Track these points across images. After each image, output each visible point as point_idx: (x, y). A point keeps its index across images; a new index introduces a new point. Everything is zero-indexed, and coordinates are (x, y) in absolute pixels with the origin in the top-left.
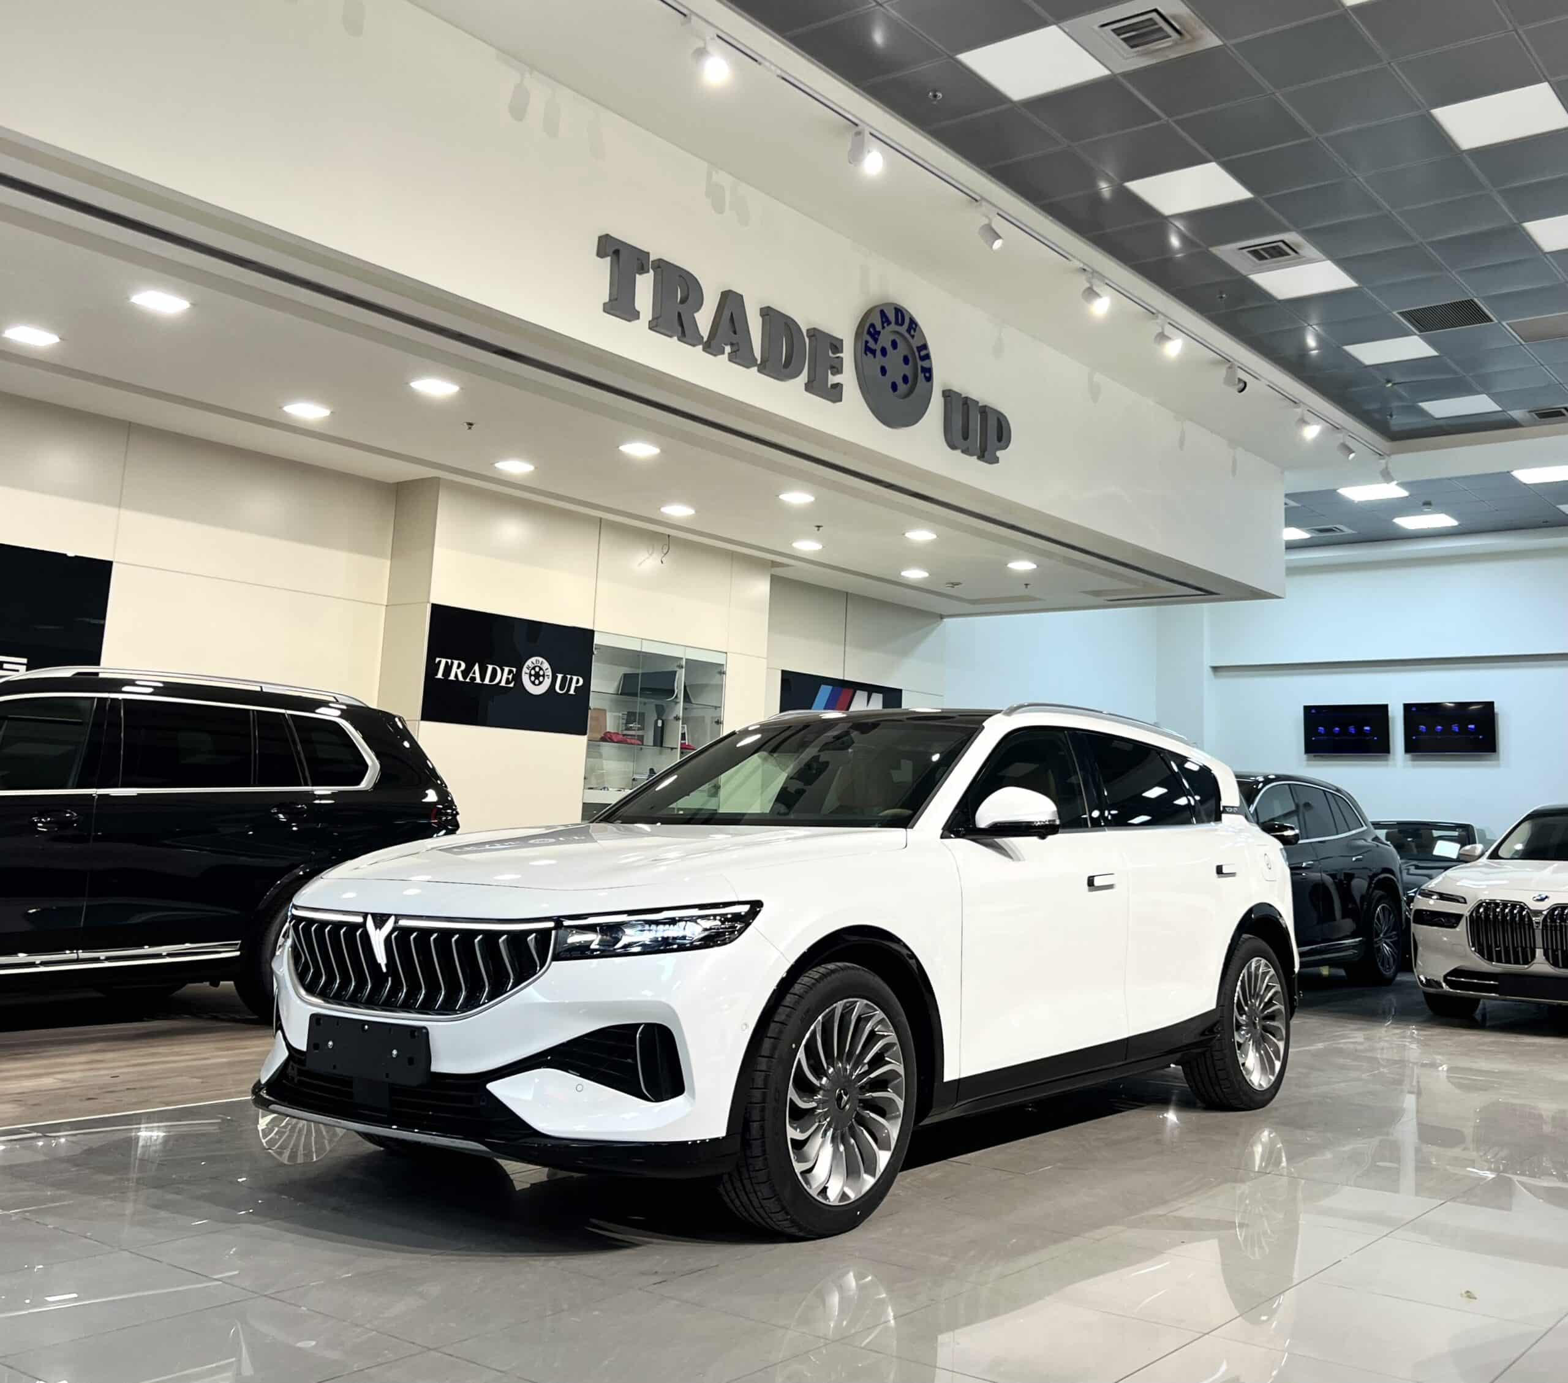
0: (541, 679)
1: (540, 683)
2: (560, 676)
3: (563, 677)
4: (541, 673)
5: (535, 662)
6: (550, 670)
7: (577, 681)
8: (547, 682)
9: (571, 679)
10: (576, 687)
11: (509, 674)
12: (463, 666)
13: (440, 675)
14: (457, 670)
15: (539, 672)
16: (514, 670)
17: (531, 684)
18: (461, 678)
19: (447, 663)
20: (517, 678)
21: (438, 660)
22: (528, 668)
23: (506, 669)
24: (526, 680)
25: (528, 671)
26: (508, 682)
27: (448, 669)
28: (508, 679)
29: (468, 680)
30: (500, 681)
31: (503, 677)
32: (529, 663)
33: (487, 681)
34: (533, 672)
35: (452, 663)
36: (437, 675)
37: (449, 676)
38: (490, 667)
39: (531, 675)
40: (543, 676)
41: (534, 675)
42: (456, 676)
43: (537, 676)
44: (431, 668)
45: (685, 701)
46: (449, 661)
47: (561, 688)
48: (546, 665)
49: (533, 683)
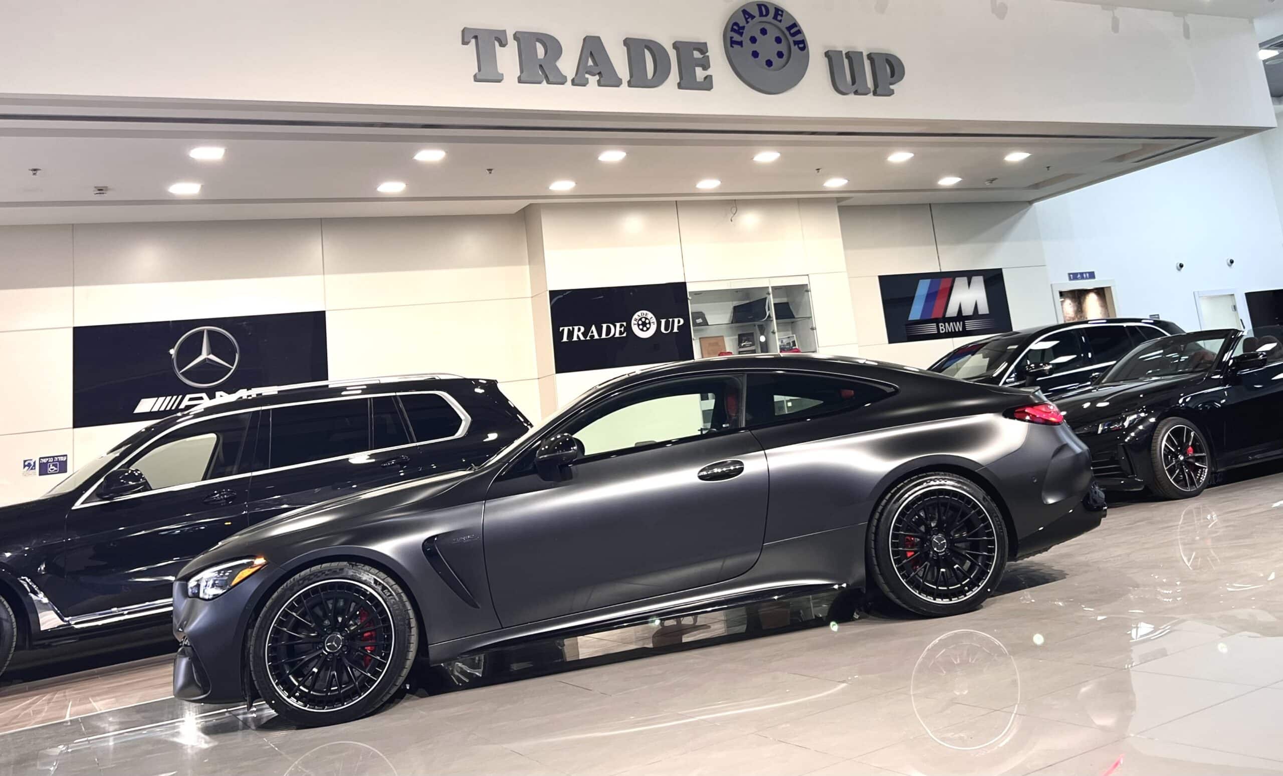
0: (648, 326)
1: (648, 329)
2: (663, 321)
3: (666, 322)
4: (647, 321)
5: (640, 315)
6: (654, 318)
7: (678, 322)
8: (653, 328)
9: (673, 322)
10: (679, 327)
11: (621, 327)
12: (582, 329)
13: (565, 339)
14: (578, 333)
15: (645, 321)
16: (625, 324)
17: (640, 331)
18: (582, 338)
19: (569, 329)
20: (628, 329)
21: (561, 329)
22: (636, 320)
23: (618, 325)
24: (636, 330)
25: (636, 323)
26: (621, 333)
27: (571, 334)
28: (620, 331)
29: (588, 338)
30: (615, 334)
31: (616, 330)
32: (636, 316)
33: (604, 336)
34: (640, 322)
35: (573, 329)
36: (562, 339)
37: (573, 338)
38: (604, 326)
39: (639, 325)
40: (650, 323)
41: (641, 325)
42: (578, 337)
43: (644, 325)
44: (557, 335)
45: (777, 319)
46: (571, 328)
47: (666, 329)
48: (650, 315)
49: (642, 330)
